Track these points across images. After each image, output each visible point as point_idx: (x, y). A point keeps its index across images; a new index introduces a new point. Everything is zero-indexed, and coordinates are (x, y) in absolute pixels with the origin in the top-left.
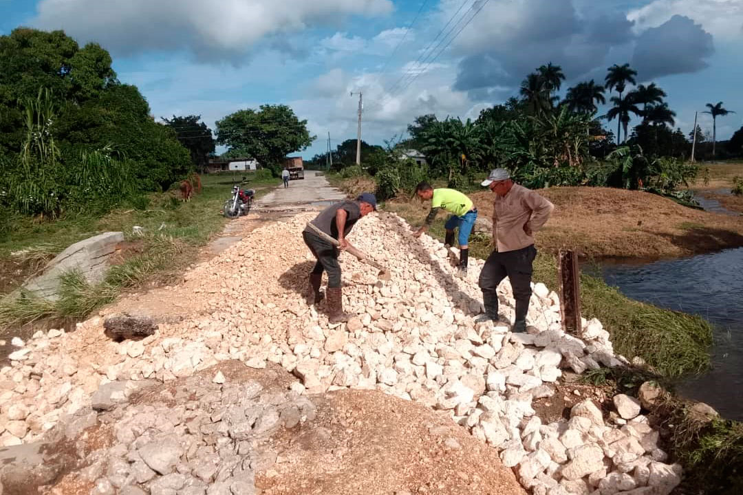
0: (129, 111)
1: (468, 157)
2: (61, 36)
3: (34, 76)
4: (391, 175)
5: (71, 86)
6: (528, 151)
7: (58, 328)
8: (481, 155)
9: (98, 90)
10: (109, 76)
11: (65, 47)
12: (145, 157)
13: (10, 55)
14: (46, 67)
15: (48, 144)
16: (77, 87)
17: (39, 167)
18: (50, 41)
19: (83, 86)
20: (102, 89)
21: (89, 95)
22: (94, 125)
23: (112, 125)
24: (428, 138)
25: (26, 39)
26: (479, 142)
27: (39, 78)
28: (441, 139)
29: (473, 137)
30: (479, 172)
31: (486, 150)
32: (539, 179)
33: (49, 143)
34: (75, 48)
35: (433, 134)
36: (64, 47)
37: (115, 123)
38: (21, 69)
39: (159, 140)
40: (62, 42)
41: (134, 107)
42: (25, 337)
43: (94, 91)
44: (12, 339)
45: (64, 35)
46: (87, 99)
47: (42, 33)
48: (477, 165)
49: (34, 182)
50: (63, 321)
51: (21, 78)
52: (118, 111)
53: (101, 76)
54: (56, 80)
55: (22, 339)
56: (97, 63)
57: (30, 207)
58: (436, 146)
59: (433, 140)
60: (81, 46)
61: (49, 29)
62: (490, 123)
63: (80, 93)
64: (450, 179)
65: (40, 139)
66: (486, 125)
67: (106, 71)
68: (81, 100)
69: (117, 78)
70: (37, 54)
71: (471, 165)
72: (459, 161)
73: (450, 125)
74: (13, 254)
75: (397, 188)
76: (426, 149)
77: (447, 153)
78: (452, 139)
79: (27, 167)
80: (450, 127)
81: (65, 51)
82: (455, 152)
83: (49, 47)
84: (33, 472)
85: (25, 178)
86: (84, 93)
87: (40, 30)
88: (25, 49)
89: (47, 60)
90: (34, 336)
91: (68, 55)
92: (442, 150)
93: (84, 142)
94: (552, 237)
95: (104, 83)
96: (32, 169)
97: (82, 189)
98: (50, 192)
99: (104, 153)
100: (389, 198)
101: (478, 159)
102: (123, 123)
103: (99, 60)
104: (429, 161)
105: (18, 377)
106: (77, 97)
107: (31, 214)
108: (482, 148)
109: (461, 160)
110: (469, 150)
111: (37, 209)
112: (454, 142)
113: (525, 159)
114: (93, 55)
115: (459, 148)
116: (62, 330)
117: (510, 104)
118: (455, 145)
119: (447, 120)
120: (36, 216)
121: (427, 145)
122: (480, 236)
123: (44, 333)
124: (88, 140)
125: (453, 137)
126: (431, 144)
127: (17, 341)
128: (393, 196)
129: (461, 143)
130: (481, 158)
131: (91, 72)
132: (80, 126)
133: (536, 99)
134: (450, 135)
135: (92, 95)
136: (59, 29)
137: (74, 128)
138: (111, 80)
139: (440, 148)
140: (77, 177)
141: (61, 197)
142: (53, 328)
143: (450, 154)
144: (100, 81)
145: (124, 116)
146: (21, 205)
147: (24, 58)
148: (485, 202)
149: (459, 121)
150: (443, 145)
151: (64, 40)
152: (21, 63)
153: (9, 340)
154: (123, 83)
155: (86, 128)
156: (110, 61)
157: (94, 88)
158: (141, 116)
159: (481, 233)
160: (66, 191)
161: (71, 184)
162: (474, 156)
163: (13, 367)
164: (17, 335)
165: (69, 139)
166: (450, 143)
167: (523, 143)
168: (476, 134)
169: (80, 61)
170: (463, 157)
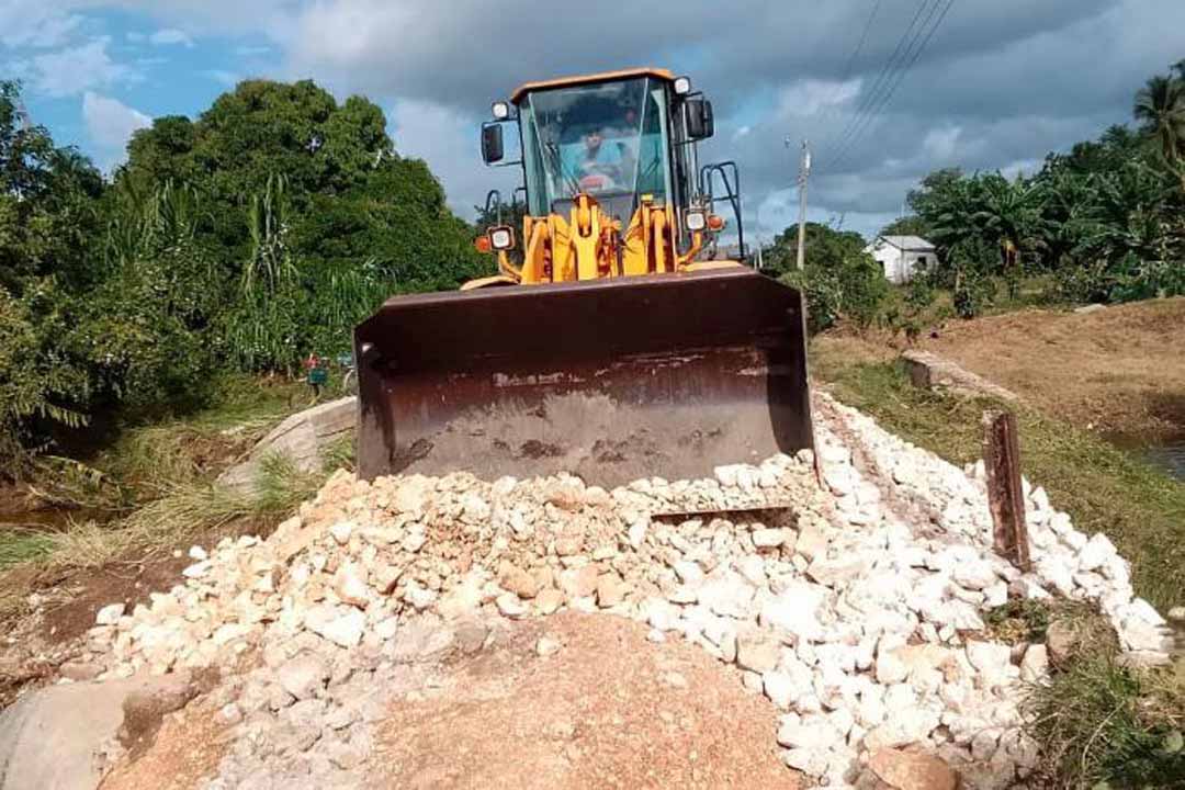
0: (412, 202)
1: (1017, 246)
2: (309, 88)
3: (269, 154)
4: (825, 290)
5: (325, 167)
6: (1127, 230)
7: (254, 535)
8: (1046, 239)
9: (365, 170)
10: (381, 147)
11: (316, 105)
12: (435, 275)
13: (234, 124)
14: (287, 140)
15: (281, 261)
16: (333, 169)
17: (270, 298)
18: (293, 98)
19: (342, 166)
20: (371, 168)
21: (351, 179)
22: (357, 228)
23: (386, 225)
24: (938, 214)
25: (256, 96)
26: (1042, 216)
27: (276, 157)
28: (963, 214)
29: (1028, 208)
30: (1043, 272)
31: (1054, 230)
32: (1146, 282)
33: (283, 261)
34: (331, 106)
35: (947, 204)
36: (313, 106)
37: (390, 222)
38: (249, 145)
39: (458, 246)
40: (311, 98)
41: (419, 196)
42: (209, 546)
43: (360, 174)
44: (189, 548)
45: (313, 87)
46: (348, 186)
47: (281, 85)
48: (1038, 259)
49: (262, 323)
50: (260, 523)
51: (250, 159)
52: (395, 203)
53: (370, 148)
54: (302, 158)
55: (204, 549)
56: (363, 126)
57: (256, 361)
58: (954, 227)
59: (948, 217)
60: (340, 102)
61: (292, 79)
62: (1066, 179)
63: (338, 178)
64: (958, 289)
65: (270, 256)
66: (1057, 182)
67: (377, 140)
68: (340, 188)
69: (395, 148)
70: (273, 119)
71: (1025, 259)
72: (999, 255)
73: (981, 186)
74: (224, 432)
75: (837, 311)
76: (933, 233)
77: (975, 239)
78: (984, 213)
79: (252, 300)
80: (981, 191)
81: (314, 113)
82: (991, 236)
83: (291, 107)
84: (159, 695)
85: (248, 316)
86: (344, 177)
87: (278, 82)
88: (256, 113)
89: (288, 128)
90: (220, 545)
91: (319, 118)
92: (965, 235)
93: (343, 255)
94: (1121, 394)
95: (374, 159)
96: (260, 303)
97: (333, 330)
98: (284, 337)
99: (363, 273)
100: (823, 329)
101: (1039, 249)
102: (402, 222)
103: (367, 122)
104: (941, 256)
105: (192, 599)
106: (334, 184)
107: (256, 370)
108: (1047, 227)
109: (1004, 253)
110: (1021, 231)
111: (264, 365)
112: (987, 219)
113: (1120, 247)
114: (358, 116)
115: (999, 229)
116: (258, 538)
117: (1110, 140)
118: (989, 224)
119: (975, 177)
120: (264, 375)
121: (936, 227)
122: (941, 394)
123: (233, 541)
124: (349, 252)
125: (989, 210)
126: (943, 225)
127: (196, 552)
128: (830, 325)
129: (1004, 220)
130: (1045, 245)
131: (354, 144)
132: (338, 230)
133: (1168, 126)
134: (982, 206)
135: (356, 180)
136: (306, 78)
137: (329, 235)
138: (386, 153)
139: (960, 231)
140: (326, 311)
141: (300, 345)
142: (246, 534)
143: (980, 242)
144: (367, 157)
145: (402, 211)
146: (243, 358)
147: (252, 127)
148: (1015, 331)
149: (1002, 179)
150: (966, 225)
151: (313, 94)
152: (249, 136)
153: (187, 550)
154: (403, 157)
155: (345, 233)
156: (384, 123)
157: (359, 167)
158: (431, 208)
159: (943, 387)
160: (309, 335)
161: (314, 323)
162: (1033, 242)
163: (187, 586)
164: (198, 543)
165: (321, 252)
166: (981, 221)
167: (1116, 214)
168: (1033, 200)
169: (338, 127)
170: (1009, 245)
